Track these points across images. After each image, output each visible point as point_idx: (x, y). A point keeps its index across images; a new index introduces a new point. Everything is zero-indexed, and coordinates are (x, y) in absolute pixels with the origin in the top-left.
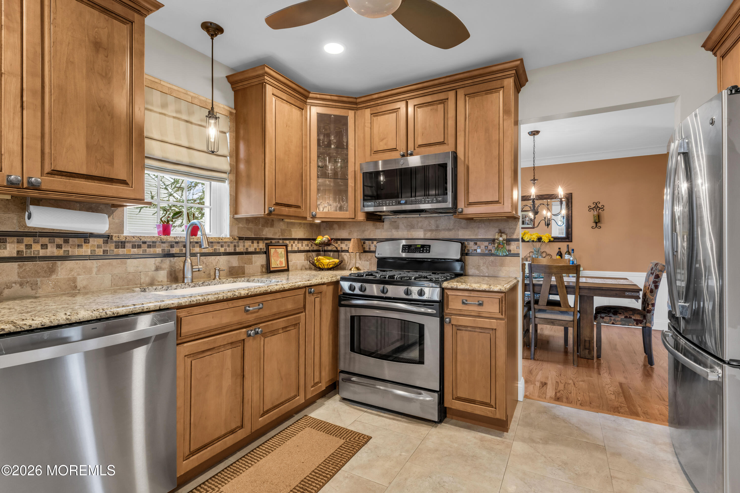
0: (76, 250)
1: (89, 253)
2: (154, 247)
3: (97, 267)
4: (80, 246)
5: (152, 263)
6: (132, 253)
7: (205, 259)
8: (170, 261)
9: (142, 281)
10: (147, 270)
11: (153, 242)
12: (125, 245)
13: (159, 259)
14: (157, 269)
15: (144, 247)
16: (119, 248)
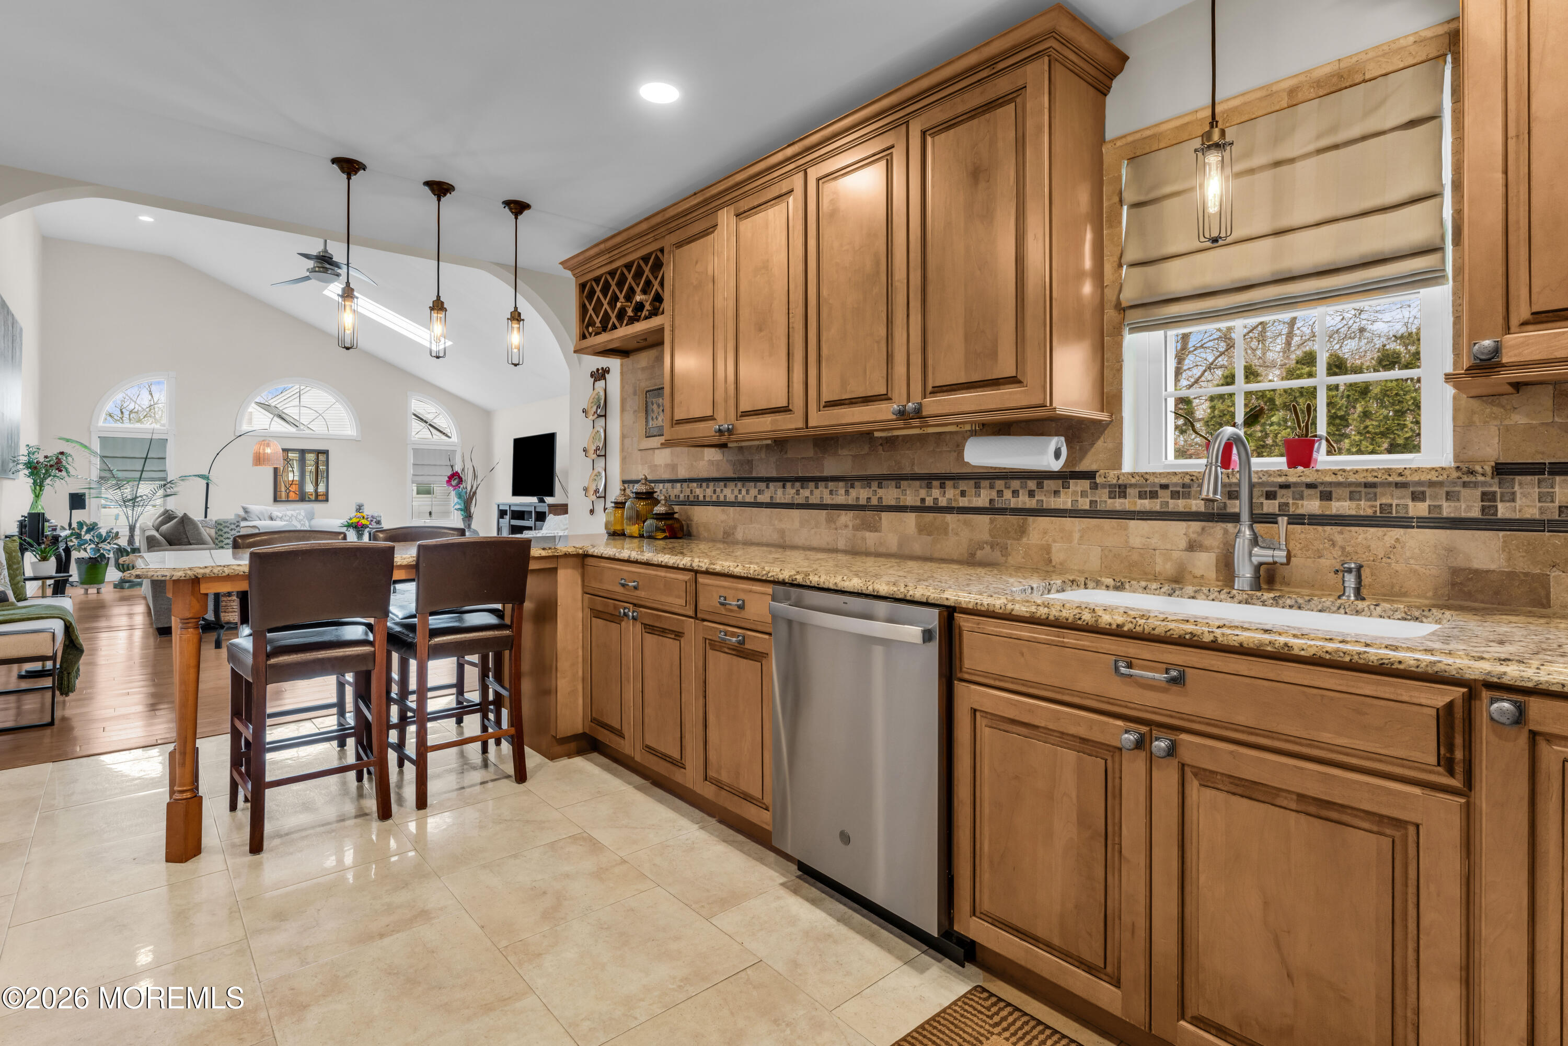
0: (1052, 499)
1: (1069, 506)
2: (1187, 496)
3: (1079, 531)
4: (1056, 493)
5: (1179, 531)
6: (1138, 508)
7: (1341, 533)
8: (1226, 532)
9: (1158, 569)
10: (1169, 546)
11: (1184, 486)
12: (1125, 492)
13: (1196, 526)
14: (1192, 547)
15: (1165, 495)
16: (1114, 498)
